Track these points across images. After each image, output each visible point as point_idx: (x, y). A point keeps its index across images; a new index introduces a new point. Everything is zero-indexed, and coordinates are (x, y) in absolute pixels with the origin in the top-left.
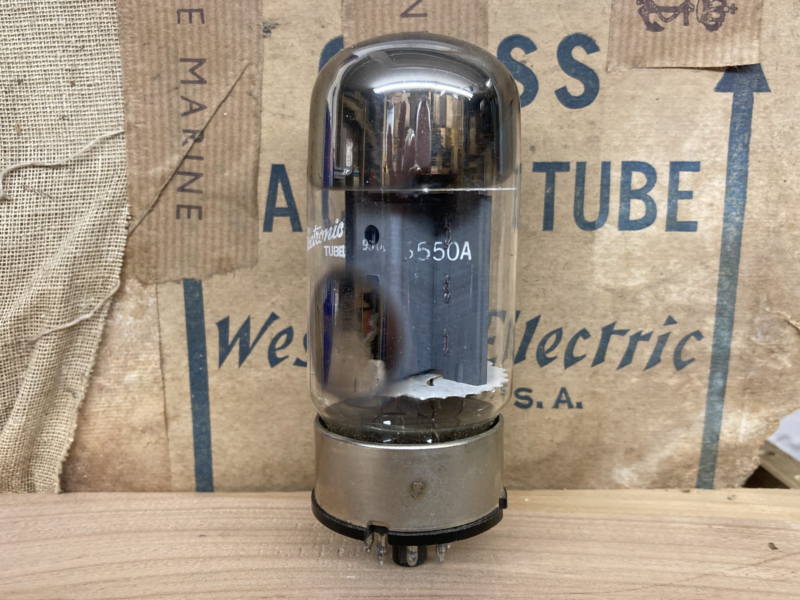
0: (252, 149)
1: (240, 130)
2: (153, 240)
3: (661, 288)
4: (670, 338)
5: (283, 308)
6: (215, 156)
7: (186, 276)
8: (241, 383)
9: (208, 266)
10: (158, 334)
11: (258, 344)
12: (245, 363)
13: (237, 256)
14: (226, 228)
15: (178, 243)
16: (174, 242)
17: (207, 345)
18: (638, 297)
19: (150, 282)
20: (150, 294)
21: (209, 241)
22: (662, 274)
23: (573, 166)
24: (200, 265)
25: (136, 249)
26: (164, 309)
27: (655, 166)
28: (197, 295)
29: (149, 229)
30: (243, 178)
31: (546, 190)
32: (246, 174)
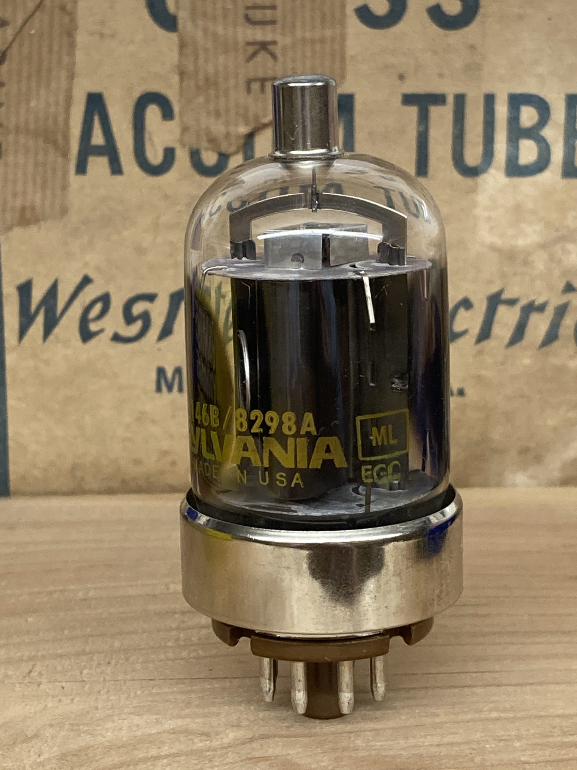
0: (64, 74)
1: (50, 51)
3: (557, 248)
4: (569, 308)
5: (98, 269)
6: (19, 82)
8: (47, 362)
9: (9, 217)
11: (67, 313)
12: (51, 337)
13: (43, 205)
14: (30, 168)
17: (5, 313)
18: (530, 259)
21: (10, 186)
22: (557, 230)
23: (450, 100)
27: (548, 100)
30: (52, 109)
31: (418, 128)
32: (57, 104)
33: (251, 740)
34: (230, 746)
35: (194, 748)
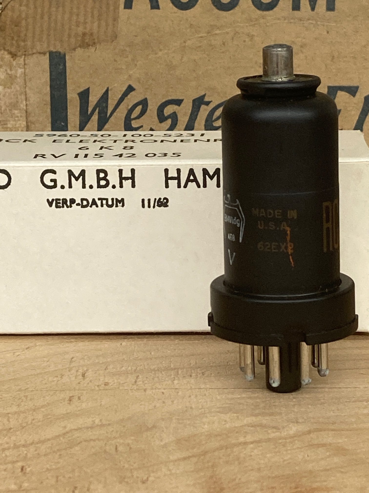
2: (23, 16)
5: (139, 80)
7: (52, 49)
9: (73, 40)
10: (24, 102)
11: (115, 114)
13: (98, 32)
14: (90, 4)
15: (46, 18)
16: (42, 18)
17: (68, 114)
19: (19, 54)
20: (19, 65)
21: (75, 18)
24: (65, 38)
25: (8, 22)
26: (30, 79)
28: (61, 67)
29: (21, 5)
33: (309, 432)
34: (295, 436)
35: (270, 437)
